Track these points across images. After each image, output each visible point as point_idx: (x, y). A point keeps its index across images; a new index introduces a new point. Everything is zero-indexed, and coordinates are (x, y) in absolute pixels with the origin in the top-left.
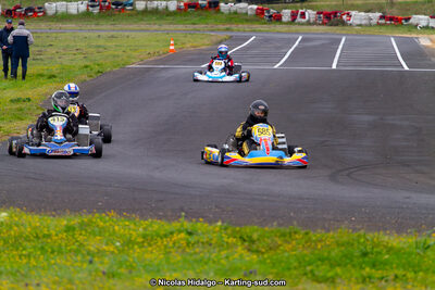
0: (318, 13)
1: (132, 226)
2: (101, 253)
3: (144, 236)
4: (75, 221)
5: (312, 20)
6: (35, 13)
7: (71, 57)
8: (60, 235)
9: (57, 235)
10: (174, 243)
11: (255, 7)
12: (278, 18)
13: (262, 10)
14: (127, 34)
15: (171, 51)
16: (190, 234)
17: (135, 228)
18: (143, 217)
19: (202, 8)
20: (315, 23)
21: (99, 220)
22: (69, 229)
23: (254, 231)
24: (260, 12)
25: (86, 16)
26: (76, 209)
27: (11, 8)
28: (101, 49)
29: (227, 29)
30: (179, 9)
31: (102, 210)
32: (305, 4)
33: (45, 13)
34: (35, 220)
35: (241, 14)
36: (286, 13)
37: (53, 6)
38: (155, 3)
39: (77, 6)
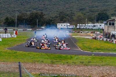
2: (31, 56)
4: (29, 53)
17: (35, 53)
18: (36, 52)
21: (32, 53)
22: (28, 53)
23: (48, 54)
25: (31, 31)
26: (29, 51)
27: (24, 30)
31: (32, 51)
34: (25, 52)
36: (53, 31)
37: (28, 30)
38: (40, 29)
39: (31, 30)
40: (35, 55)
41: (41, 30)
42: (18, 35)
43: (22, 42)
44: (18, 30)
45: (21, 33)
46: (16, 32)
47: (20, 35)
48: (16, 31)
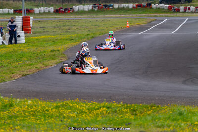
0: (196, 8)
1: (84, 105)
3: (88, 110)
4: (60, 103)
5: (193, 11)
6: (69, 11)
7: (83, 30)
8: (53, 110)
9: (52, 110)
10: (101, 112)
11: (168, 6)
12: (178, 11)
13: (171, 7)
14: (109, 19)
15: (127, 26)
16: (108, 108)
19: (144, 6)
20: (195, 12)
22: (57, 107)
24: (170, 8)
27: (58, 9)
28: (97, 27)
29: (155, 16)
30: (133, 7)
32: (190, 4)
33: (73, 11)
35: (161, 9)
36: (182, 8)
37: (77, 7)
38: (123, 5)
39: (87, 7)
40: (82, 112)
41: (131, 5)
42: (34, 33)
43: (46, 63)
44: (37, 10)
45: (45, 21)
46: (26, 21)
47: (44, 31)
48: (24, 15)
